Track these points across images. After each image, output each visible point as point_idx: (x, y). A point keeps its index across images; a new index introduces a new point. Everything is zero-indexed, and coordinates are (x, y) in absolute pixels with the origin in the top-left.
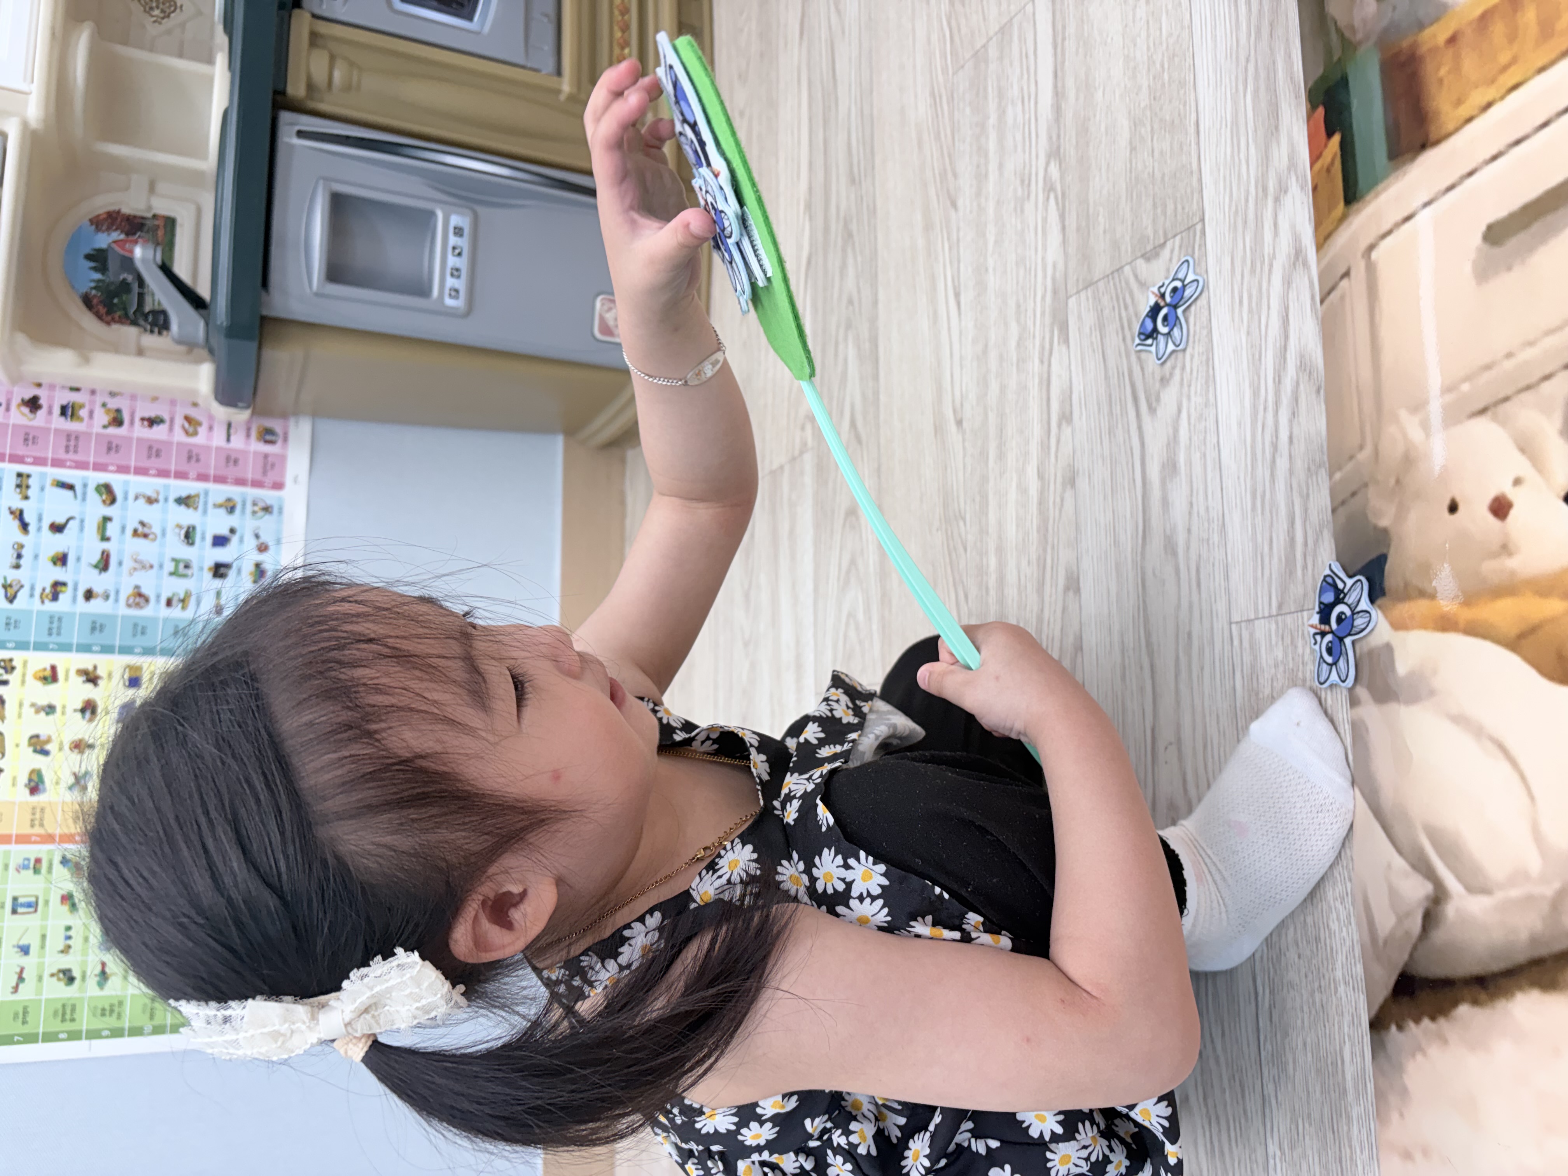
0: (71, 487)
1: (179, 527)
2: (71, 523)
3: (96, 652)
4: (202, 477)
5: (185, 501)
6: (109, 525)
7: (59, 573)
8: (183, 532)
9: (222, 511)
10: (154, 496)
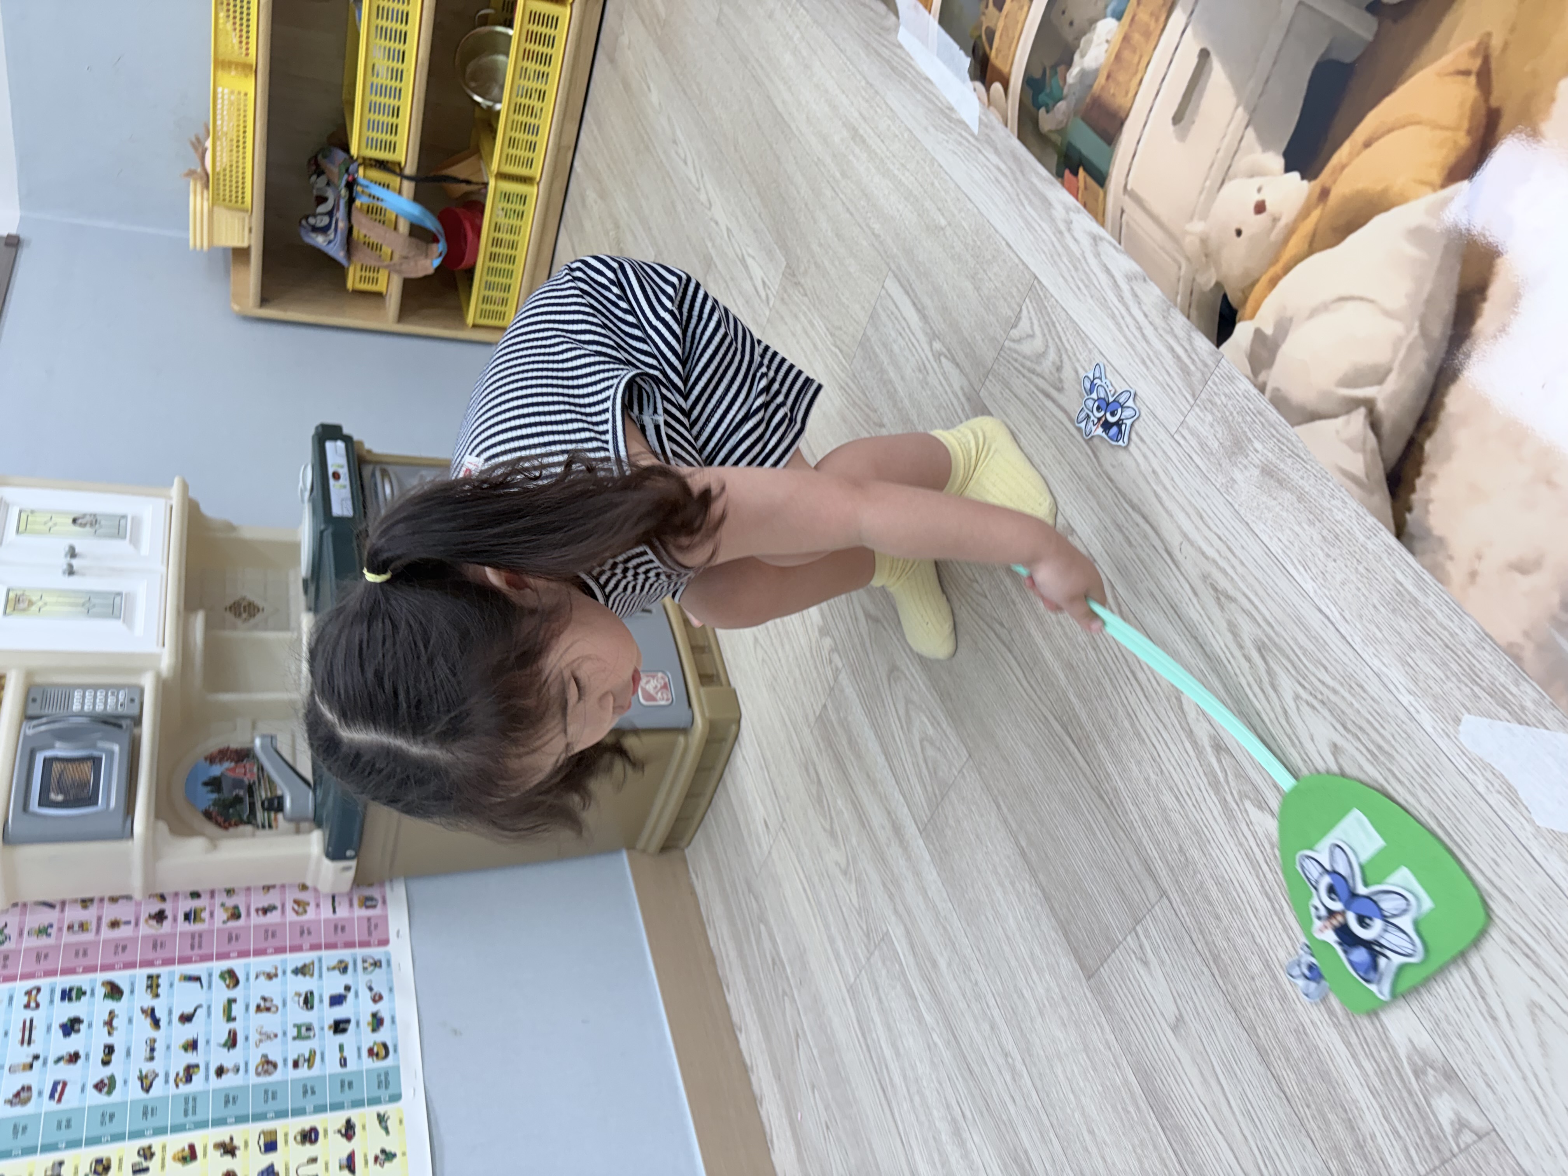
0: (198, 979)
1: (298, 995)
2: (199, 1011)
3: (231, 1124)
4: (315, 947)
5: (302, 971)
6: (234, 1006)
7: (191, 1058)
8: (302, 1000)
9: (336, 973)
10: (273, 971)
